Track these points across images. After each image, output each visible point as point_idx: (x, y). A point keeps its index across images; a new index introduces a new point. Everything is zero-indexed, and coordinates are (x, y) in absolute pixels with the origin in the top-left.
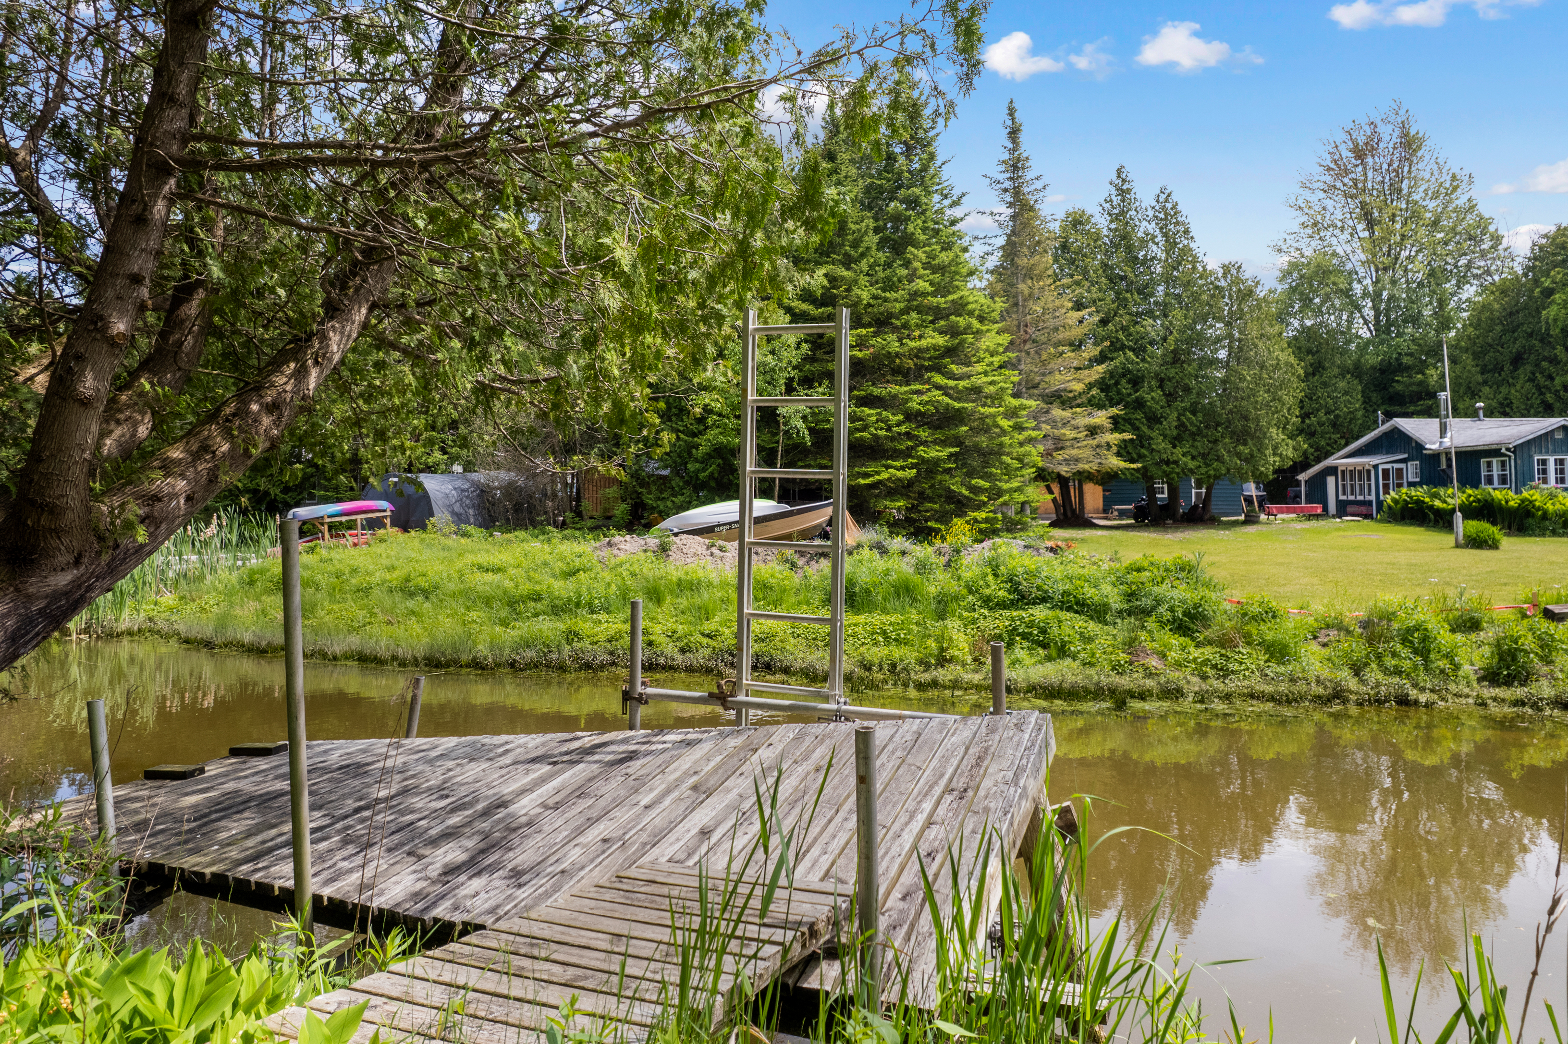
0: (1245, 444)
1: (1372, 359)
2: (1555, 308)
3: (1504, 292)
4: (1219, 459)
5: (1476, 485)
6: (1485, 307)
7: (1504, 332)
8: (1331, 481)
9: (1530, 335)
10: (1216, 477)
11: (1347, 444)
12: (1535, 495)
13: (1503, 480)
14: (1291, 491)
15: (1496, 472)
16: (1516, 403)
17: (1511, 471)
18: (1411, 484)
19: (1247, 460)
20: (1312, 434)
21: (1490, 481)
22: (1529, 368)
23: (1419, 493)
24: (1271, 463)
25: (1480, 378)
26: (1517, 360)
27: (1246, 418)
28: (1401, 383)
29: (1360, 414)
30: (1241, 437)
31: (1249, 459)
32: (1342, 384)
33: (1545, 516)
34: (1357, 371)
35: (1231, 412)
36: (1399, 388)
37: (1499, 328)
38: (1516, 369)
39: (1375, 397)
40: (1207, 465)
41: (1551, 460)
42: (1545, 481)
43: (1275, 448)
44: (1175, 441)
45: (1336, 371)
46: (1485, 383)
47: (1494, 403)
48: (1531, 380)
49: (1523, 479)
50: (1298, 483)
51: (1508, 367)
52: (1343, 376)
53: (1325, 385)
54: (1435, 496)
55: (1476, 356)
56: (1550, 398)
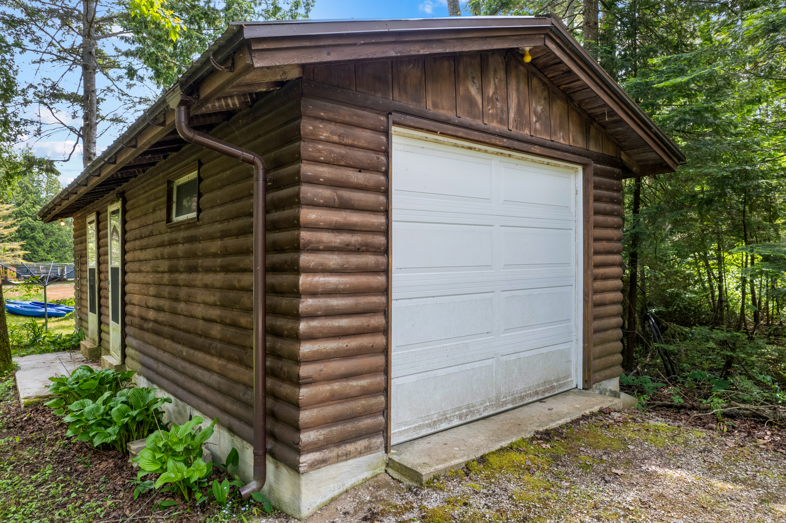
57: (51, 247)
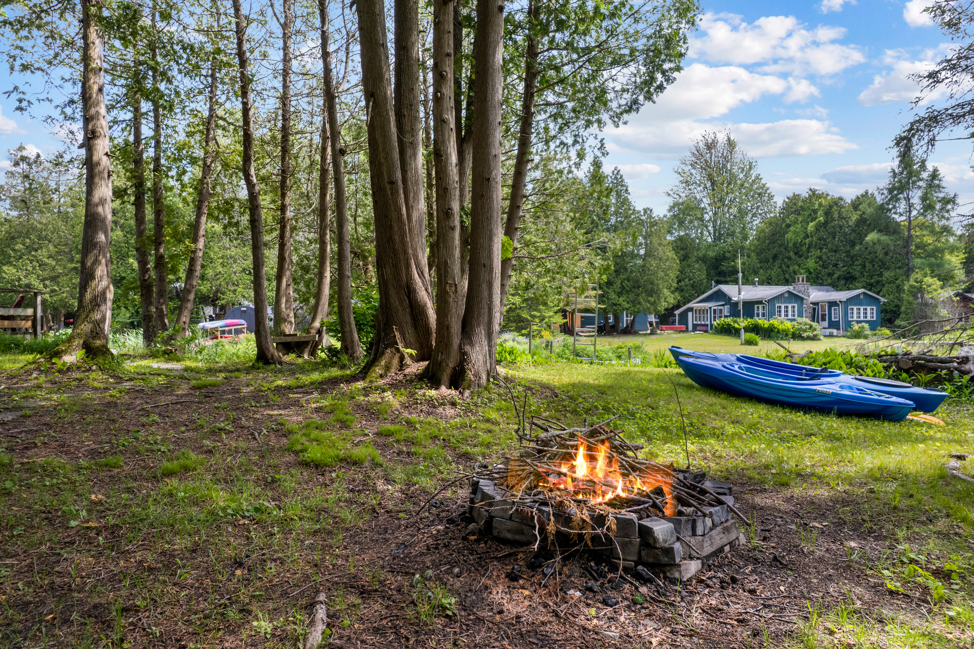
0: (652, 296)
1: (711, 254)
2: (790, 233)
3: (770, 224)
4: (639, 303)
5: (752, 317)
6: (762, 231)
7: (769, 244)
8: (690, 314)
9: (781, 246)
10: (638, 312)
11: (698, 296)
12: (775, 322)
13: (763, 315)
14: (671, 319)
15: (761, 312)
16: (774, 278)
17: (766, 311)
18: (726, 317)
19: (652, 304)
20: (682, 291)
21: (758, 316)
22: (779, 261)
23: (729, 320)
24: (663, 306)
25: (759, 265)
26: (775, 257)
27: (652, 283)
28: (725, 266)
29: (705, 281)
30: (650, 293)
31: (654, 304)
32: (697, 266)
33: (778, 332)
34: (704, 259)
35: (646, 281)
36: (724, 268)
37: (767, 242)
38: (774, 261)
39: (712, 272)
40: (634, 306)
41: (783, 306)
42: (780, 316)
43: (665, 298)
44: (619, 294)
45: (694, 259)
46: (761, 267)
47: (764, 278)
48: (780, 267)
49: (771, 315)
50: (675, 316)
51: (771, 261)
52: (697, 261)
53: (689, 266)
54: (735, 322)
55: (758, 254)
56: (787, 276)
57: (623, 287)
